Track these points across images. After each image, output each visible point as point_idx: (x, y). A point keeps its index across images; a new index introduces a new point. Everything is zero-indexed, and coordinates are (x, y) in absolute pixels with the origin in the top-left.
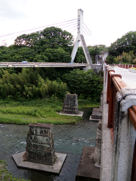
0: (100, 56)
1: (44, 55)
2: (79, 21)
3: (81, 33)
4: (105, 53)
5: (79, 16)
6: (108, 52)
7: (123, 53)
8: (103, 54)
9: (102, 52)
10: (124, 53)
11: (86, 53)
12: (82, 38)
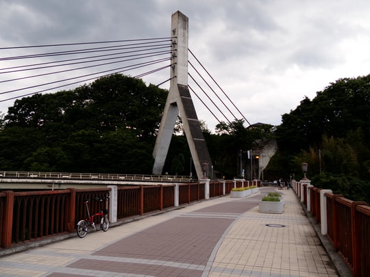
0: (249, 152)
1: (59, 149)
2: (174, 44)
3: (180, 81)
4: (266, 143)
5: (174, 32)
6: (275, 142)
7: (325, 138)
8: (261, 148)
9: (258, 141)
10: (327, 140)
11: (194, 141)
12: (181, 95)
